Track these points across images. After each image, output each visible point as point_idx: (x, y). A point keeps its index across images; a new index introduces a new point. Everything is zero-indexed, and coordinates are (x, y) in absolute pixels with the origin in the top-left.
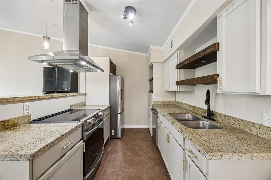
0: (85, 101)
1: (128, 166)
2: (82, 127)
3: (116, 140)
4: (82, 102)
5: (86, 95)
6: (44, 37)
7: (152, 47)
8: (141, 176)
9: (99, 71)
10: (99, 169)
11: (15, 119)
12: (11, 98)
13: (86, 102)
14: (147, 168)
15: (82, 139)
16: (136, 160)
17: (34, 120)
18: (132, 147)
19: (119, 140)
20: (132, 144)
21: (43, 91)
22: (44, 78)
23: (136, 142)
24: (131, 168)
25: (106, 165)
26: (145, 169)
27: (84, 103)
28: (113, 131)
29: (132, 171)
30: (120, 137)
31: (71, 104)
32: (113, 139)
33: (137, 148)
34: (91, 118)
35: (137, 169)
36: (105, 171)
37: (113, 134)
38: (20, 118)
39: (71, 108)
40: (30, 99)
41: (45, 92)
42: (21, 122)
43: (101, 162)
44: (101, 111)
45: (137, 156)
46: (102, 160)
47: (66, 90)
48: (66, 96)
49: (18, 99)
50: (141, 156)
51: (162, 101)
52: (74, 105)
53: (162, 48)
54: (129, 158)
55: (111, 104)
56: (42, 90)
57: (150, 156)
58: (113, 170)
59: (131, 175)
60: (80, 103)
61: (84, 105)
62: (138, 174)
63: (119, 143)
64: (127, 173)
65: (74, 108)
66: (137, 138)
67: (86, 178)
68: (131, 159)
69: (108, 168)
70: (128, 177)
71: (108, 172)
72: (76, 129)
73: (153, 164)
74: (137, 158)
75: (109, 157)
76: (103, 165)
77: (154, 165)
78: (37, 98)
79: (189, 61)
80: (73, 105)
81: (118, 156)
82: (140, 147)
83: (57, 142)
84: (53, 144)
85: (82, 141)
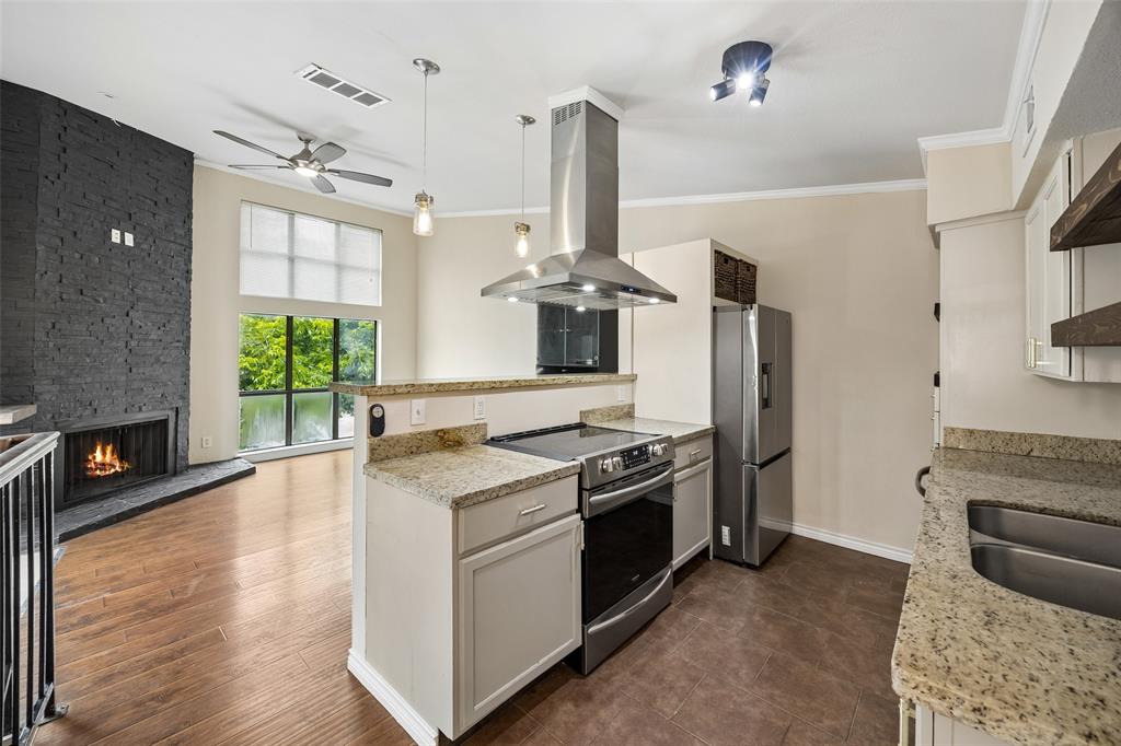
0: (630, 402)
1: (746, 674)
2: (580, 476)
3: (737, 568)
4: (620, 404)
5: (633, 380)
6: (517, 227)
7: (926, 143)
8: (790, 734)
9: (654, 300)
10: (645, 634)
11: (459, 429)
12: (453, 384)
13: (633, 405)
14: (833, 723)
15: (579, 510)
16: (792, 671)
17: (492, 439)
18: (798, 617)
19: (751, 573)
20: (804, 610)
21: (538, 366)
22: (540, 329)
23: (828, 609)
24: (756, 688)
25: (669, 634)
26: (821, 722)
27: (626, 410)
28: (726, 530)
29: (759, 700)
30: (758, 564)
31: (584, 409)
32: (725, 560)
33: (822, 635)
34: (613, 455)
35: (780, 704)
36: (660, 651)
37: (726, 541)
38: (468, 429)
39: (584, 421)
40: (486, 386)
41: (541, 369)
42: (470, 439)
43: (657, 620)
44: (659, 442)
45: (805, 660)
46: (664, 613)
47: (590, 362)
48: (568, 384)
49: (463, 387)
50: (825, 667)
51: (1012, 435)
52: (592, 412)
53: (1002, 134)
54: (766, 652)
55: (719, 421)
56: (535, 362)
57: (877, 693)
58: (687, 660)
59: (747, 708)
60: (614, 409)
61: (629, 413)
62: (780, 724)
63: (746, 582)
64: (733, 694)
65: (592, 422)
66: (843, 592)
67: (591, 630)
68: (772, 660)
69: (674, 644)
70: (732, 706)
71: (670, 658)
72: (558, 476)
73: (876, 729)
74: (804, 666)
75: (688, 615)
76: (660, 628)
77: (882, 735)
78: (498, 385)
79: (1085, 205)
80: (589, 411)
81: (724, 626)
82: (836, 635)
83: (505, 492)
84: (495, 494)
85: (579, 515)
